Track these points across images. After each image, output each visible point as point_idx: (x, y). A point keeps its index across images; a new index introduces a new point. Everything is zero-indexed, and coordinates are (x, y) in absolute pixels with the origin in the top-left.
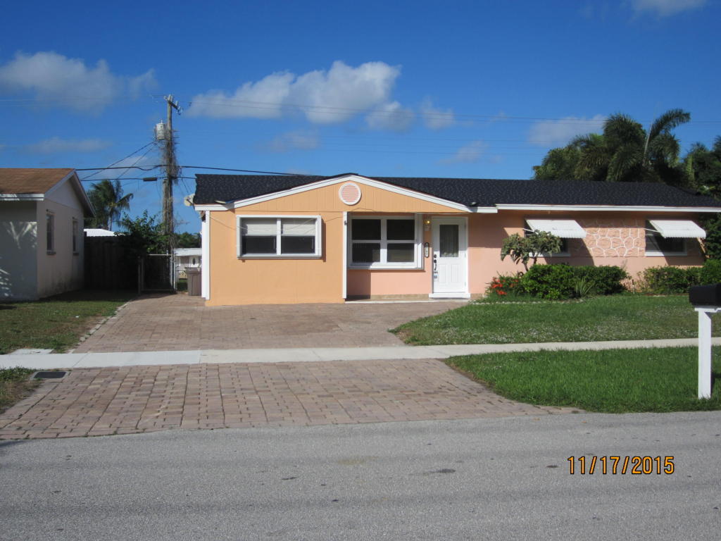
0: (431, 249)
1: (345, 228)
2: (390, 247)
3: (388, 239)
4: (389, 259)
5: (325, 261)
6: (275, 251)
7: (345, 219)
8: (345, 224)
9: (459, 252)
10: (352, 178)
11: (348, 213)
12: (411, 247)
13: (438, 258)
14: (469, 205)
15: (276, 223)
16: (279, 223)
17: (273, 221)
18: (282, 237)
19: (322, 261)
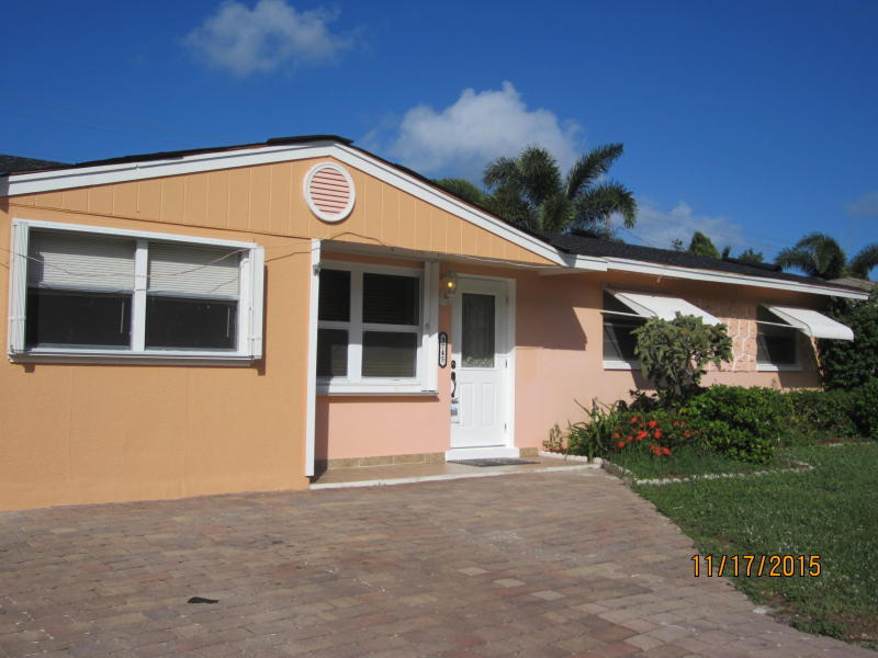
0: (450, 346)
1: (314, 282)
2: (369, 341)
3: (366, 319)
4: (368, 371)
5: (262, 372)
6: (125, 340)
7: (315, 258)
8: (316, 272)
9: (497, 356)
10: (335, 150)
11: (324, 243)
12: (412, 342)
13: (458, 370)
14: (565, 251)
15: (131, 254)
16: (142, 254)
17: (125, 246)
18: (149, 298)
19: (255, 371)
